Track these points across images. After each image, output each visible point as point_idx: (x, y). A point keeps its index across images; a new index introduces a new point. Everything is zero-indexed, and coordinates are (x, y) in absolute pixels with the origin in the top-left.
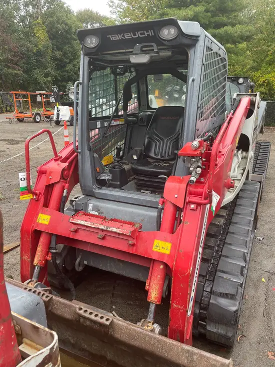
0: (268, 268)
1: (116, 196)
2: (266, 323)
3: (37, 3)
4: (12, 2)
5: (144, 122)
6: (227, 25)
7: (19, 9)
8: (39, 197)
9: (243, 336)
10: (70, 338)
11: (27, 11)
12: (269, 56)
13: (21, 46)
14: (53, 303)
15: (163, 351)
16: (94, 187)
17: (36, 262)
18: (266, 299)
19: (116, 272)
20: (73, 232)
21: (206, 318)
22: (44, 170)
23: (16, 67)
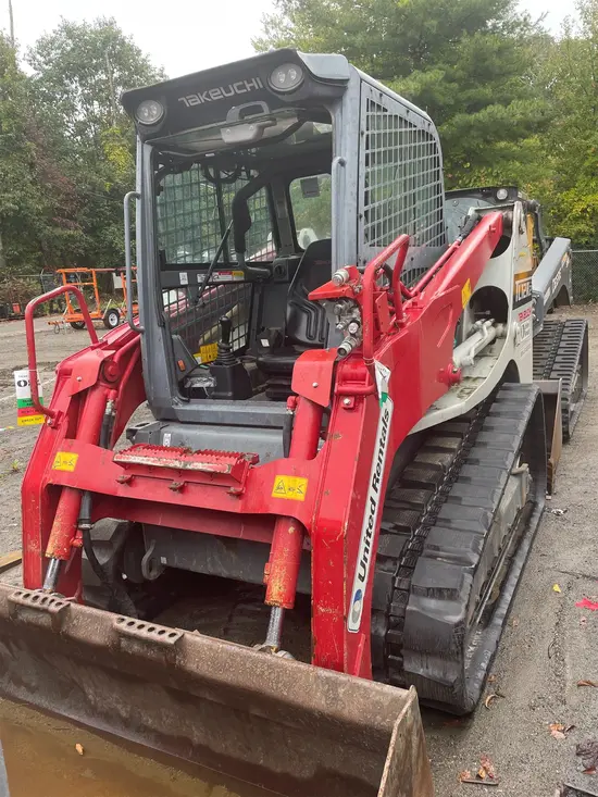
0: (570, 566)
1: (217, 412)
2: (551, 670)
3: (108, 95)
4: (58, 97)
5: (285, 274)
6: (493, 104)
7: (73, 109)
8: (57, 420)
9: (499, 695)
10: (119, 707)
11: (90, 113)
12: (590, 158)
13: (79, 181)
14: (70, 617)
15: (280, 685)
16: (176, 400)
17: (50, 550)
18: (557, 624)
19: (225, 573)
20: (122, 483)
21: (401, 646)
22: (69, 368)
23: (71, 223)
